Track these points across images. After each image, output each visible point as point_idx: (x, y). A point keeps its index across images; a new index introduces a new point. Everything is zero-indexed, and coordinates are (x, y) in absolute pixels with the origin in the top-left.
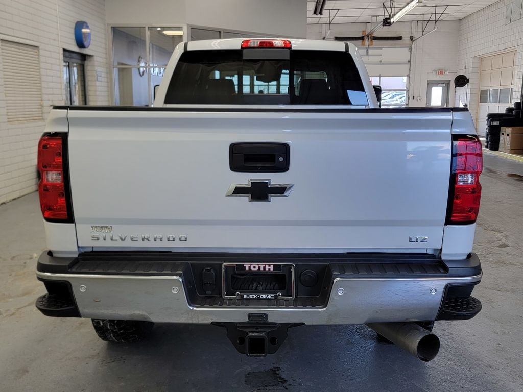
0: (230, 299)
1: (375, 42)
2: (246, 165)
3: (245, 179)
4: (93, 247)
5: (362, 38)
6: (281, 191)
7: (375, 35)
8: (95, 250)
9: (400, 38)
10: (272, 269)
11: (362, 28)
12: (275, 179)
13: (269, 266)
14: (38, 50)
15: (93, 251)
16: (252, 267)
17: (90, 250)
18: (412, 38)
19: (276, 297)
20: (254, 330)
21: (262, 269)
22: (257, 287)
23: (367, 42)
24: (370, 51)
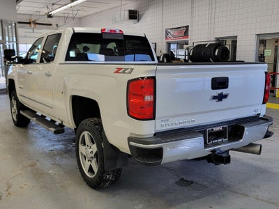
1: (37, 25)
3: (217, 92)
5: (30, 23)
6: (226, 96)
7: (37, 22)
9: (51, 25)
11: (29, 17)
13: (221, 127)
16: (215, 129)
18: (57, 25)
19: (222, 140)
23: (33, 25)
24: (35, 31)
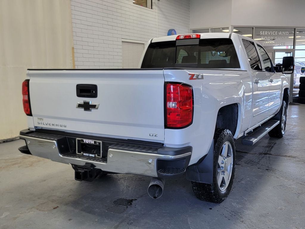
0: (79, 155)
2: (81, 94)
3: (82, 100)
4: (42, 127)
6: (94, 106)
8: (43, 128)
10: (93, 143)
12: (92, 101)
13: (92, 141)
14: (144, 45)
15: (42, 129)
16: (86, 141)
17: (41, 128)
19: (95, 156)
20: (82, 169)
21: (90, 142)
22: (93, 151)
